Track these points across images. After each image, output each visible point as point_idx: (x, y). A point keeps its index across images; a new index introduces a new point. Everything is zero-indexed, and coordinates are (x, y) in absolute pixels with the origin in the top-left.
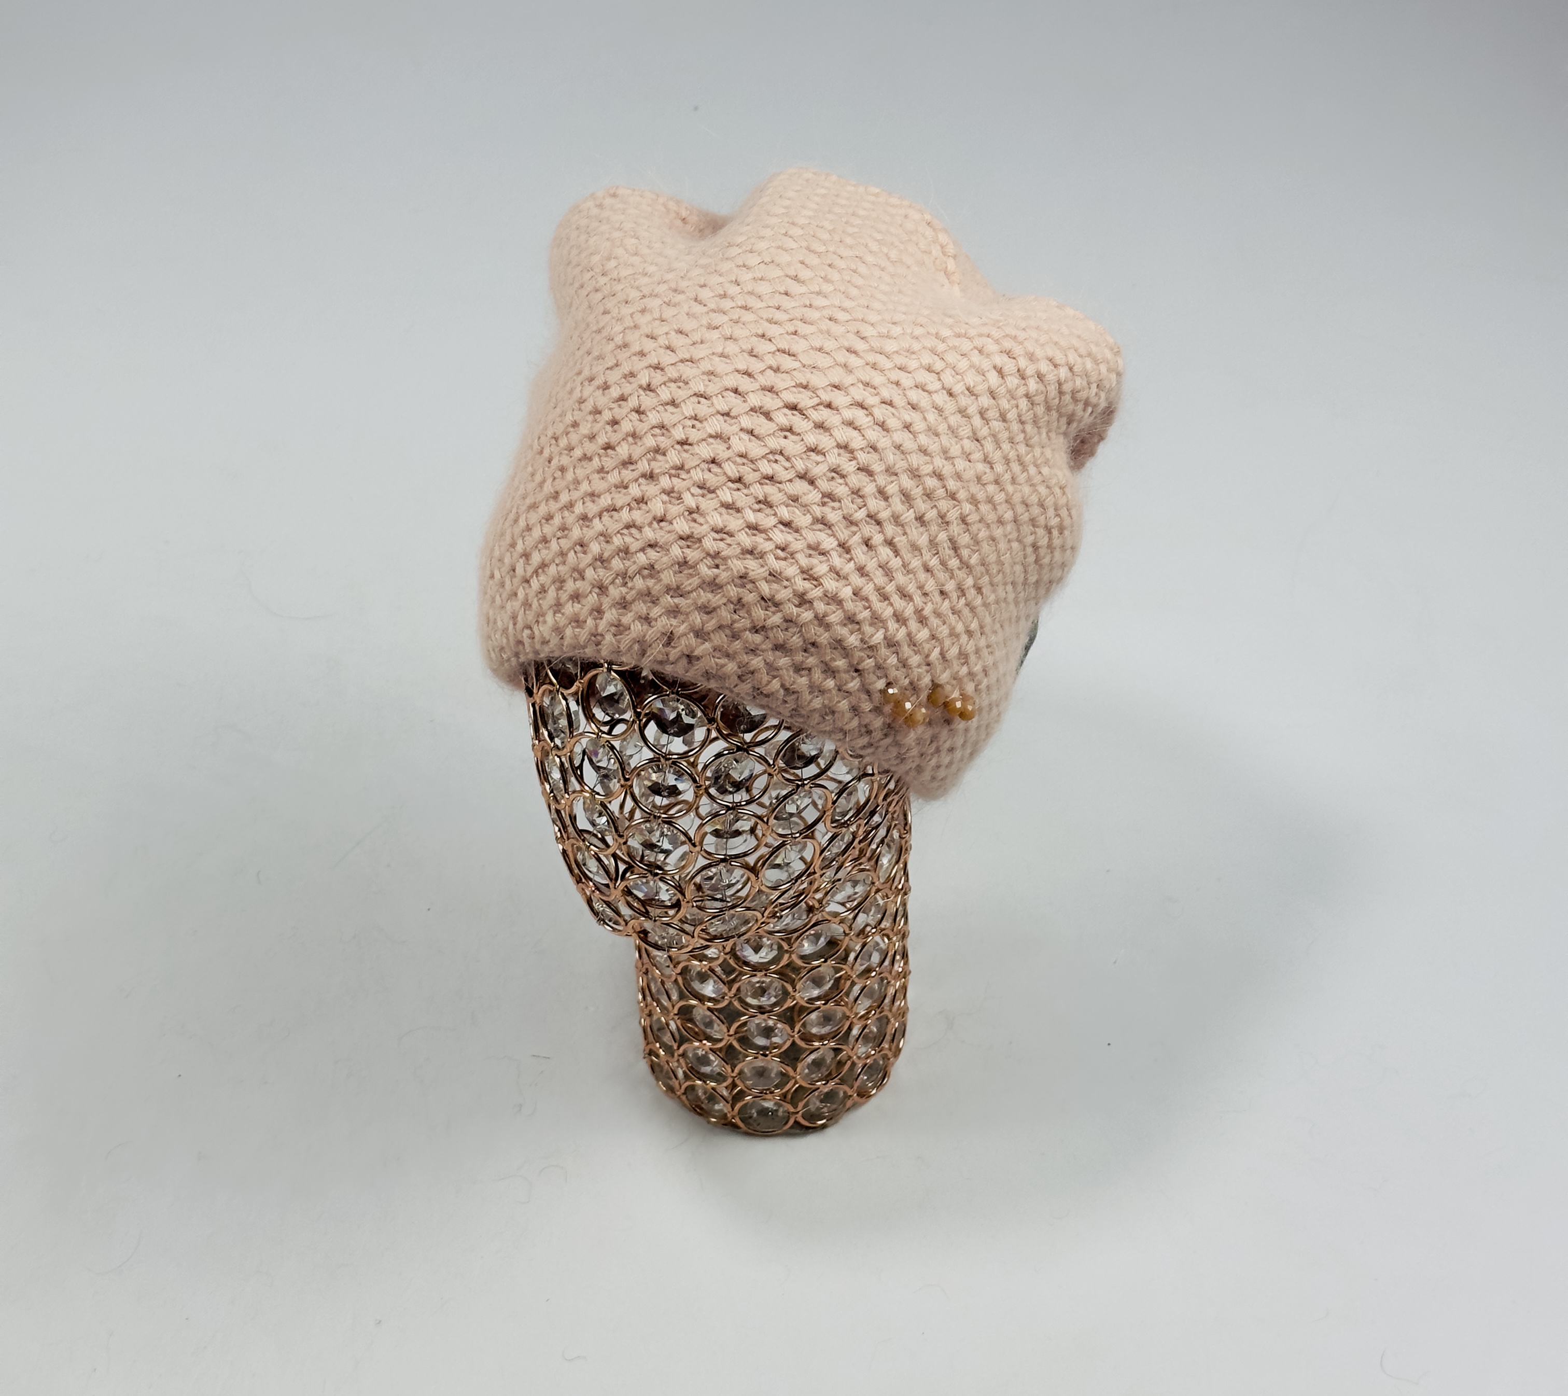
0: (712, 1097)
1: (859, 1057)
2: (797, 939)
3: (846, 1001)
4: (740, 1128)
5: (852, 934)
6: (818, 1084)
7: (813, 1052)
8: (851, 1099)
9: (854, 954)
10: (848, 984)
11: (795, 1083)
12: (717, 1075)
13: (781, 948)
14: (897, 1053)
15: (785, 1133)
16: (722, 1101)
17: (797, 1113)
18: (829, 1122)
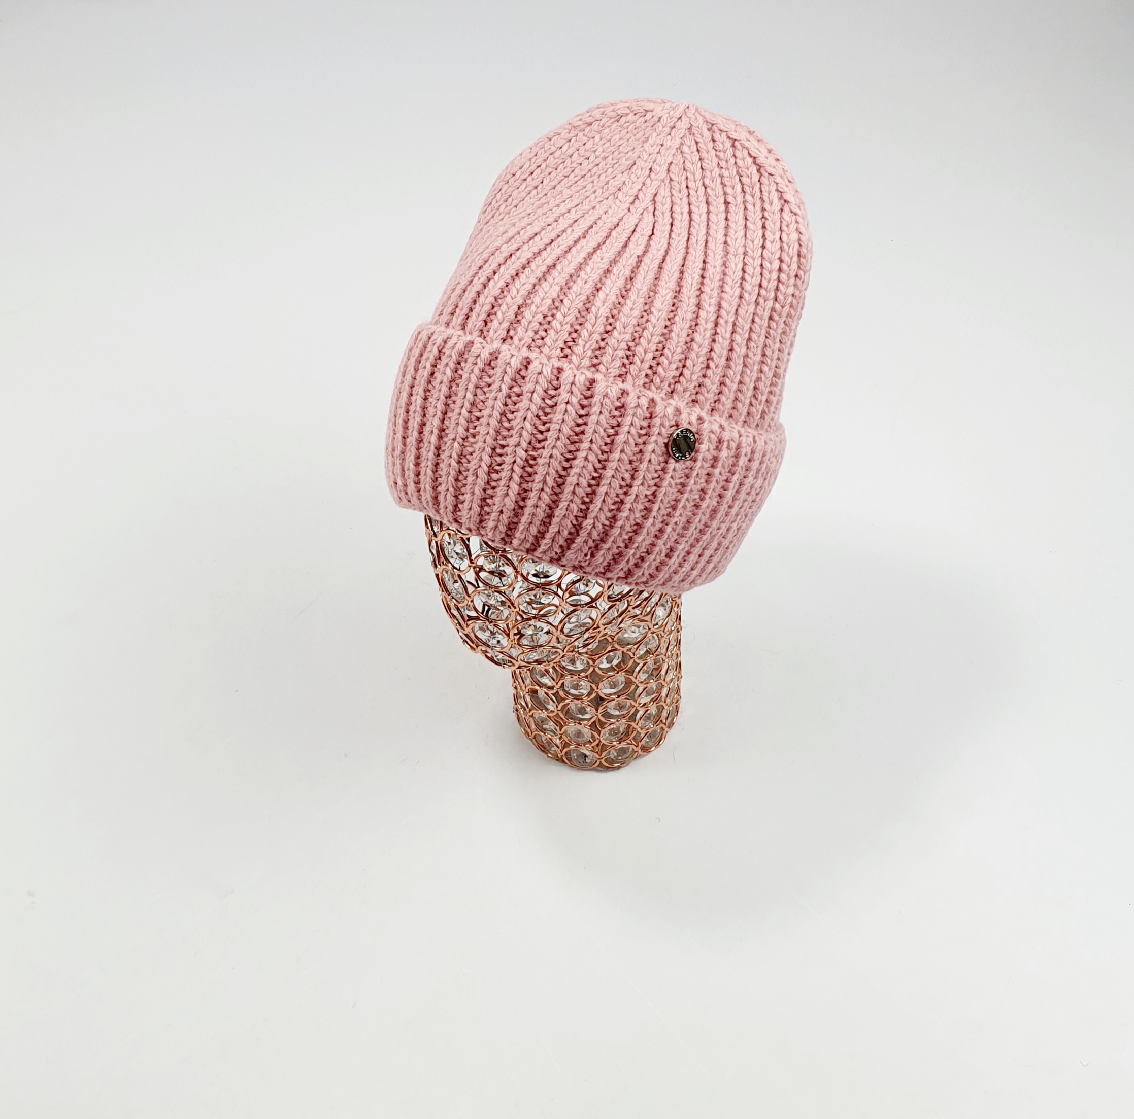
0: (550, 743)
1: (642, 729)
2: (598, 659)
3: (632, 696)
4: (566, 763)
5: (635, 657)
6: (615, 743)
7: (611, 724)
8: (637, 753)
9: (638, 669)
10: (633, 687)
11: (600, 741)
12: (552, 731)
13: (588, 663)
14: (671, 725)
15: (594, 769)
16: (555, 747)
17: (602, 758)
18: (622, 765)
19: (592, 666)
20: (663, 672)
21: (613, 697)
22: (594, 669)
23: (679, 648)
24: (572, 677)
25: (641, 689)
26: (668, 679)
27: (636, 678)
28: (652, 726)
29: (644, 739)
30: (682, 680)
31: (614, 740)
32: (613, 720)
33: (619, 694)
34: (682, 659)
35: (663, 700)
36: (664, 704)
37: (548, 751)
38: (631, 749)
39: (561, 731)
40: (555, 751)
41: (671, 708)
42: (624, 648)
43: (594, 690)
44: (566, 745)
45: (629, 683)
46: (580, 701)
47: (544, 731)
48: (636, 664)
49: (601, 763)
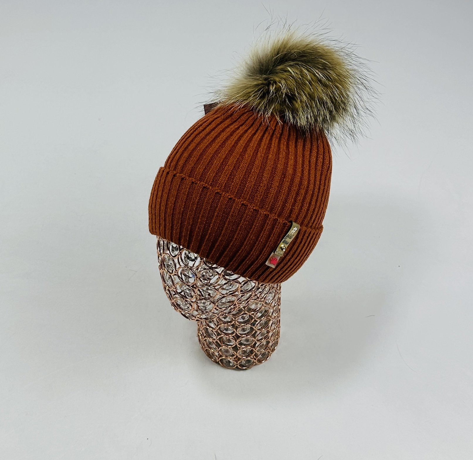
1: (258, 352)
3: (254, 336)
4: (220, 365)
5: (256, 318)
6: (244, 357)
8: (255, 363)
9: (257, 323)
10: (254, 332)
11: (237, 357)
12: (215, 349)
13: (232, 319)
14: (273, 350)
15: (234, 369)
16: (215, 356)
17: (238, 364)
18: (248, 368)
19: (234, 320)
20: (270, 325)
21: (244, 336)
24: (224, 325)
25: (258, 333)
26: (272, 328)
27: (255, 328)
28: (263, 351)
29: (260, 356)
30: (280, 329)
32: (243, 347)
33: (247, 335)
34: (281, 318)
35: (270, 338)
36: (270, 341)
37: (212, 357)
38: (252, 361)
39: (218, 349)
40: (215, 358)
41: (274, 342)
42: (250, 313)
43: (235, 332)
44: (221, 356)
45: (252, 329)
46: (228, 336)
47: (210, 348)
48: (256, 321)
49: (237, 366)
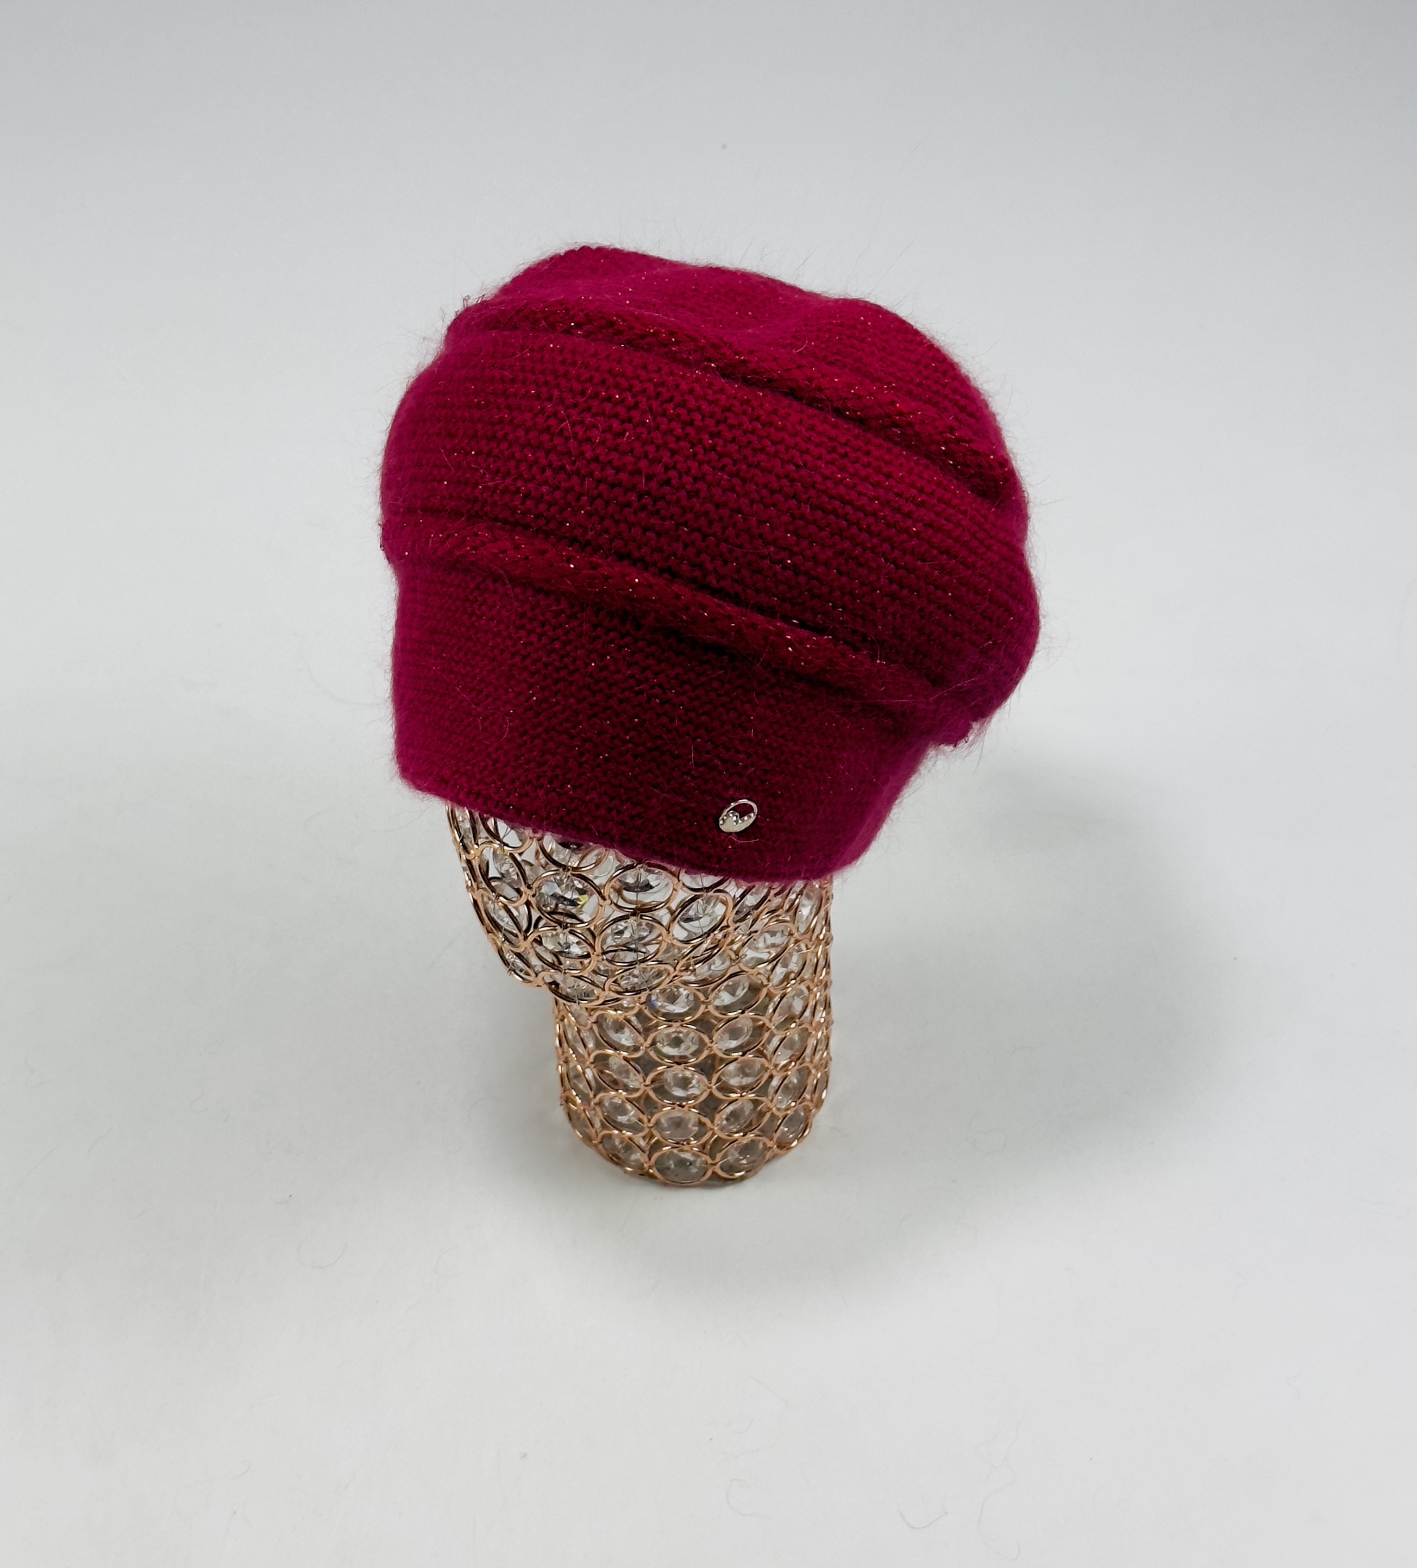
0: (629, 1146)
1: (778, 1109)
2: (713, 990)
3: (764, 1052)
4: (656, 1179)
5: (771, 985)
6: (737, 1135)
7: (731, 1103)
8: (771, 1151)
9: (773, 1004)
10: (767, 1035)
11: (713, 1134)
12: (633, 1125)
13: (696, 997)
14: (819, 1103)
15: (704, 1185)
16: (639, 1152)
17: (715, 1164)
18: (747, 1174)
19: (703, 1002)
20: (807, 1013)
21: (735, 1055)
22: (706, 1008)
23: (828, 973)
24: (670, 1026)
25: (775, 1042)
26: (814, 1024)
27: (770, 1020)
28: (793, 1104)
29: (781, 1127)
30: (833, 1027)
31: (735, 1130)
32: (733, 1096)
33: (744, 1049)
36: (811, 1069)
37: (625, 1161)
38: (761, 1146)
39: (649, 1121)
40: (637, 1161)
41: (819, 1075)
43: (706, 1044)
45: (759, 1029)
46: (683, 1065)
48: (770, 996)
49: (714, 1173)
